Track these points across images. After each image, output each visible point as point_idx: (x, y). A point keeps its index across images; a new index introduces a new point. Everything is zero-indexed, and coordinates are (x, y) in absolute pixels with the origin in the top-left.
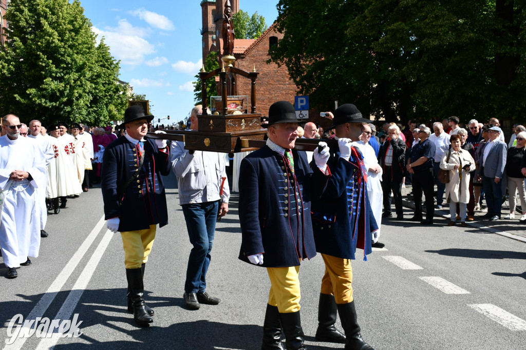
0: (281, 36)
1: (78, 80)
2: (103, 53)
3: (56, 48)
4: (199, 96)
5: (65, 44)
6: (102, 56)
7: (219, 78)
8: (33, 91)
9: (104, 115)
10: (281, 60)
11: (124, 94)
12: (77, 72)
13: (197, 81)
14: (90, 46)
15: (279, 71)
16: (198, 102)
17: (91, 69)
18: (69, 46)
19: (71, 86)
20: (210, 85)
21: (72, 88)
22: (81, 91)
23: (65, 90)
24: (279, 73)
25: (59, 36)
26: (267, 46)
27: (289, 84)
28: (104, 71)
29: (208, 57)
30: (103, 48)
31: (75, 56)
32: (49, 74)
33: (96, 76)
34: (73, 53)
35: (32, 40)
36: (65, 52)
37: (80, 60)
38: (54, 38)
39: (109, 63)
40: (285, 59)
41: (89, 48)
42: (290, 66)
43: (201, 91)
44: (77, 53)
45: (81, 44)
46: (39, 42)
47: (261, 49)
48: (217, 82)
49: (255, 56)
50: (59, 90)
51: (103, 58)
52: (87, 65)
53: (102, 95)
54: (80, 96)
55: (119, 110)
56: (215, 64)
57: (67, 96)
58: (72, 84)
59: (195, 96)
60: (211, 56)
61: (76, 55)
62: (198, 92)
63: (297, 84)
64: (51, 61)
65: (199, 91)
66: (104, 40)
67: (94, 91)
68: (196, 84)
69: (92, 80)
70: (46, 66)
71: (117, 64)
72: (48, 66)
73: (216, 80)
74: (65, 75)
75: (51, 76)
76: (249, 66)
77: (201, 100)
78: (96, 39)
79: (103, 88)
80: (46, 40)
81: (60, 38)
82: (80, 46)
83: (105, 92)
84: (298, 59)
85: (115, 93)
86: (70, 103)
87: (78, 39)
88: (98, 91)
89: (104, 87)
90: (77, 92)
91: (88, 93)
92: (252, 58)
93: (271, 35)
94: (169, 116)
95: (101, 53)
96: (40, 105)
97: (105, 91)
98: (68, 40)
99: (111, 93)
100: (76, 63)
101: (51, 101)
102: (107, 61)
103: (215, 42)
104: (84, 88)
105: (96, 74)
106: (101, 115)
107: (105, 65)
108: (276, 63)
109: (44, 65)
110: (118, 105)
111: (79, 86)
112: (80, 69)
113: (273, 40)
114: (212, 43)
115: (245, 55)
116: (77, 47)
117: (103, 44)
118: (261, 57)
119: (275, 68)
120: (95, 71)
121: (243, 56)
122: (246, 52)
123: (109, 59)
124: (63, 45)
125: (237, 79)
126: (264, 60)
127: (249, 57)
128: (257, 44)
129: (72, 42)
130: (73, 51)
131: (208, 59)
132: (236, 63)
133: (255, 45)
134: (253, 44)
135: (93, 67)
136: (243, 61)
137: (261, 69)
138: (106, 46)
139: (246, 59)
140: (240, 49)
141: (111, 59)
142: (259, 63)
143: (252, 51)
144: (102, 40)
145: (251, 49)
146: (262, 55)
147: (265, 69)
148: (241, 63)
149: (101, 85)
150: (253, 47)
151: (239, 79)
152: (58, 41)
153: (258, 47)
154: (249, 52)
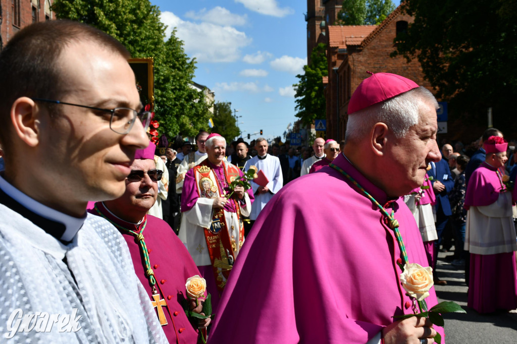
0: (411, 20)
2: (174, 49)
4: (302, 103)
5: (125, 39)
6: (173, 54)
7: (327, 79)
9: (173, 130)
10: (411, 53)
11: (199, 102)
13: (299, 84)
14: (156, 40)
15: (409, 68)
16: (300, 111)
17: (158, 72)
18: (130, 43)
20: (317, 88)
24: (409, 70)
25: (117, 30)
26: (393, 34)
28: (173, 74)
29: (315, 51)
30: (173, 43)
33: (163, 80)
34: (135, 50)
38: (112, 33)
39: (181, 63)
40: (417, 50)
41: (155, 44)
42: (425, 61)
43: (304, 97)
44: (140, 51)
45: (145, 39)
47: (384, 38)
48: (326, 84)
49: (377, 47)
51: (173, 56)
53: (171, 105)
55: (194, 124)
56: (323, 60)
59: (296, 104)
60: (319, 49)
61: (138, 54)
62: (300, 98)
65: (301, 96)
66: (176, 33)
67: (160, 99)
68: (297, 87)
69: (158, 85)
71: (191, 63)
73: (324, 82)
76: (369, 62)
77: (304, 109)
78: (165, 32)
79: (172, 96)
81: (118, 32)
82: (143, 43)
83: (175, 100)
84: (436, 51)
85: (187, 101)
87: (141, 33)
88: (165, 99)
89: (174, 93)
92: (373, 51)
93: (399, 19)
94: (261, 131)
95: (170, 49)
97: (175, 99)
98: (128, 35)
99: (182, 101)
102: (177, 60)
103: (324, 30)
105: (162, 78)
106: (170, 130)
108: (405, 57)
110: (193, 117)
113: (401, 26)
114: (320, 32)
115: (362, 47)
116: (140, 43)
117: (175, 38)
118: (385, 49)
119: (404, 64)
120: (162, 74)
121: (359, 48)
122: (364, 43)
123: (180, 57)
124: (122, 40)
125: (352, 79)
126: (388, 53)
127: (368, 49)
128: (380, 31)
129: (133, 36)
130: (135, 48)
131: (315, 53)
132: (350, 58)
133: (376, 33)
134: (373, 32)
135: (159, 69)
136: (360, 54)
137: (384, 66)
138: (178, 40)
139: (364, 53)
140: (355, 39)
141: (183, 57)
142: (381, 58)
143: (372, 42)
144: (173, 32)
145: (371, 38)
146: (386, 47)
147: (391, 65)
148: (358, 58)
149: (170, 92)
150: (374, 36)
151: (354, 79)
152: (115, 36)
153: (380, 36)
154: (368, 43)
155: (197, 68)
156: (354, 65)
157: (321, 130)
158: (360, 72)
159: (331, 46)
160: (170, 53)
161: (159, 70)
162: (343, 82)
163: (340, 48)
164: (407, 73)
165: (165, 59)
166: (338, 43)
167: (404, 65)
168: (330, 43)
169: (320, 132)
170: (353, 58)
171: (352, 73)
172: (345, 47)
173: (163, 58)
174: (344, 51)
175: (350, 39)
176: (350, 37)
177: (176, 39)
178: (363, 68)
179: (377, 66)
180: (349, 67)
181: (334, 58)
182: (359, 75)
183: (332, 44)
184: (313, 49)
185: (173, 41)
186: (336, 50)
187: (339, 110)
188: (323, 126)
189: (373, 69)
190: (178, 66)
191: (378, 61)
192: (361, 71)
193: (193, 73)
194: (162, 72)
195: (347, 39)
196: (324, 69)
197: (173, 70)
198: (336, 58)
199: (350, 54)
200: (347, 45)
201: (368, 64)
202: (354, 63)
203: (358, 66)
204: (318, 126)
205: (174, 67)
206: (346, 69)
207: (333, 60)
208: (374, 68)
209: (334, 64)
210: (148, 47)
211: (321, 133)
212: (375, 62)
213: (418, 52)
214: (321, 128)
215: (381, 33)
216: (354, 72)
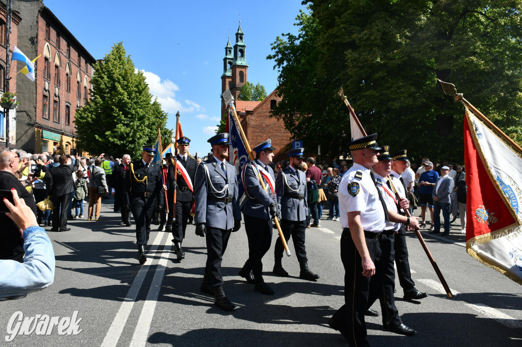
0: (279, 99)
1: (139, 126)
2: (157, 108)
3: (125, 104)
5: (132, 101)
8: (108, 133)
10: (279, 116)
12: (138, 120)
14: (148, 103)
17: (149, 119)
18: (134, 103)
19: (134, 130)
21: (135, 132)
22: (141, 134)
23: (130, 133)
24: (276, 125)
25: (128, 96)
26: (269, 106)
27: (284, 133)
30: (156, 105)
32: (120, 121)
33: (151, 124)
35: (108, 97)
36: (131, 106)
37: (141, 112)
38: (124, 97)
39: (161, 115)
42: (286, 120)
44: (139, 108)
46: (113, 99)
47: (264, 108)
49: (261, 113)
50: (126, 133)
51: (157, 111)
52: (146, 116)
54: (141, 137)
57: (131, 137)
63: (291, 133)
64: (121, 113)
66: (157, 99)
69: (149, 126)
70: (117, 116)
71: (166, 115)
72: (119, 116)
74: (130, 122)
75: (121, 123)
76: (256, 120)
78: (152, 98)
80: (118, 98)
82: (142, 103)
84: (291, 115)
86: (133, 142)
87: (141, 98)
90: (139, 135)
91: (146, 135)
92: (259, 114)
93: (272, 99)
96: (113, 142)
98: (134, 99)
100: (138, 114)
101: (120, 140)
102: (159, 113)
104: (143, 131)
105: (152, 122)
107: (157, 116)
108: (276, 118)
109: (116, 115)
111: (140, 130)
112: (141, 119)
113: (273, 102)
115: (254, 112)
116: (140, 104)
118: (265, 114)
119: (274, 121)
121: (252, 113)
122: (254, 110)
127: (256, 113)
129: (136, 99)
130: (137, 106)
131: (225, 115)
132: (247, 117)
133: (261, 105)
134: (259, 105)
136: (252, 116)
137: (264, 122)
138: (158, 103)
139: (254, 115)
140: (250, 108)
141: (162, 112)
142: (263, 118)
143: (258, 110)
145: (258, 108)
146: (265, 112)
147: (267, 122)
148: (251, 118)
150: (260, 107)
151: (249, 128)
152: (127, 99)
153: (262, 107)
154: (256, 110)
155: (168, 118)
160: (155, 109)
163: (241, 112)
165: (153, 112)
166: (240, 109)
172: (244, 112)
174: (243, 114)
175: (247, 108)
178: (254, 123)
179: (261, 122)
180: (246, 122)
182: (252, 126)
183: (237, 110)
186: (239, 113)
191: (261, 120)
193: (166, 121)
194: (152, 120)
197: (157, 119)
198: (239, 117)
199: (247, 115)
200: (246, 111)
202: (249, 120)
203: (251, 122)
205: (157, 117)
208: (259, 123)
210: (144, 106)
213: (283, 116)
215: (263, 105)
216: (249, 124)
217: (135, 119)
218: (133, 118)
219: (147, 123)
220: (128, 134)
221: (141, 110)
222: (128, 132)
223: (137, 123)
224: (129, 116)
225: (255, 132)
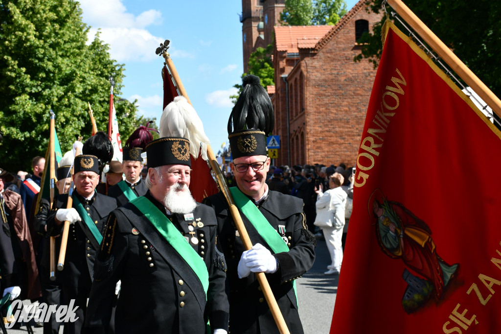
0: (375, 18)
1: (63, 97)
3: (32, 50)
6: (100, 59)
12: (61, 84)
13: (237, 95)
14: (79, 44)
17: (83, 80)
18: (51, 46)
19: (53, 106)
22: (68, 115)
23: (44, 113)
25: (36, 31)
26: (353, 34)
28: (102, 83)
29: (253, 57)
31: (60, 60)
33: (90, 90)
34: (57, 55)
36: (44, 54)
37: (66, 65)
38: (29, 34)
39: (110, 70)
41: (79, 48)
44: (62, 56)
45: (68, 42)
46: (6, 40)
47: (342, 40)
49: (333, 51)
51: (101, 62)
52: (77, 74)
54: (67, 121)
56: (263, 67)
58: (54, 103)
60: (258, 54)
64: (24, 69)
66: (100, 35)
68: (235, 99)
69: (84, 96)
70: (16, 77)
71: (119, 70)
72: (19, 77)
74: (44, 89)
75: (24, 92)
76: (324, 67)
78: (88, 34)
80: (16, 36)
81: (37, 34)
82: (67, 46)
83: (103, 115)
87: (63, 34)
89: (102, 106)
90: (64, 116)
91: (78, 117)
92: (329, 55)
93: (359, 18)
96: (9, 136)
97: (103, 113)
98: (48, 37)
100: (60, 70)
101: (23, 130)
102: (105, 66)
103: (262, 33)
104: (73, 109)
105: (90, 88)
107: (102, 72)
108: (370, 61)
109: (13, 75)
111: (66, 106)
112: (67, 80)
113: (361, 25)
114: (258, 35)
115: (317, 50)
116: (62, 47)
117: (99, 42)
118: (343, 53)
119: (365, 69)
120: (89, 83)
121: (313, 52)
122: (319, 46)
123: (109, 64)
124: (43, 44)
125: (306, 88)
126: (346, 57)
127: (323, 52)
128: (337, 32)
129: (55, 38)
130: (57, 52)
131: (254, 60)
132: (303, 63)
133: (333, 34)
134: (329, 32)
135: (86, 77)
136: (314, 59)
137: (343, 72)
138: (102, 44)
139: (319, 57)
140: (308, 41)
141: (111, 63)
142: (339, 63)
143: (328, 44)
144: (97, 35)
145: (327, 40)
146: (344, 50)
147: (350, 71)
148: (312, 64)
149: (98, 104)
150: (330, 38)
151: (308, 88)
152: (34, 38)
153: (337, 37)
154: (323, 46)
155: (125, 76)
156: (307, 71)
157: (274, 148)
158: (314, 80)
159: (278, 50)
160: (97, 58)
161: (86, 79)
162: (294, 91)
163: (288, 52)
164: (369, 80)
165: (91, 65)
166: (287, 46)
167: (365, 71)
168: (277, 47)
169: (273, 150)
170: (306, 63)
171: (305, 81)
172: (296, 51)
173: (90, 65)
174: (294, 55)
175: (302, 41)
176: (303, 39)
177: (101, 42)
178: (319, 75)
179: (335, 72)
180: (301, 74)
181: (282, 64)
182: (314, 82)
183: (280, 47)
184: (251, 55)
185: (97, 45)
186: (284, 55)
187: (289, 125)
188: (276, 143)
189: (330, 76)
190: (107, 74)
191: (335, 67)
192: (316, 79)
193: (121, 82)
194: (90, 81)
195: (299, 42)
196: (267, 77)
197: (102, 78)
198: (285, 64)
199: (302, 59)
200: (298, 48)
201: (324, 70)
202: (307, 69)
203: (313, 73)
204: (271, 143)
205: (102, 75)
206: (297, 76)
207: (281, 67)
208: (332, 74)
209: (283, 70)
210: (72, 51)
211: (275, 151)
212: (332, 68)
214: (274, 146)
215: (337, 33)
216: (308, 79)
217: (52, 81)
218: (48, 80)
219: (79, 89)
220: (39, 116)
221: (66, 61)
222: (39, 110)
223: (58, 90)
224: (42, 75)
225: (321, 95)
